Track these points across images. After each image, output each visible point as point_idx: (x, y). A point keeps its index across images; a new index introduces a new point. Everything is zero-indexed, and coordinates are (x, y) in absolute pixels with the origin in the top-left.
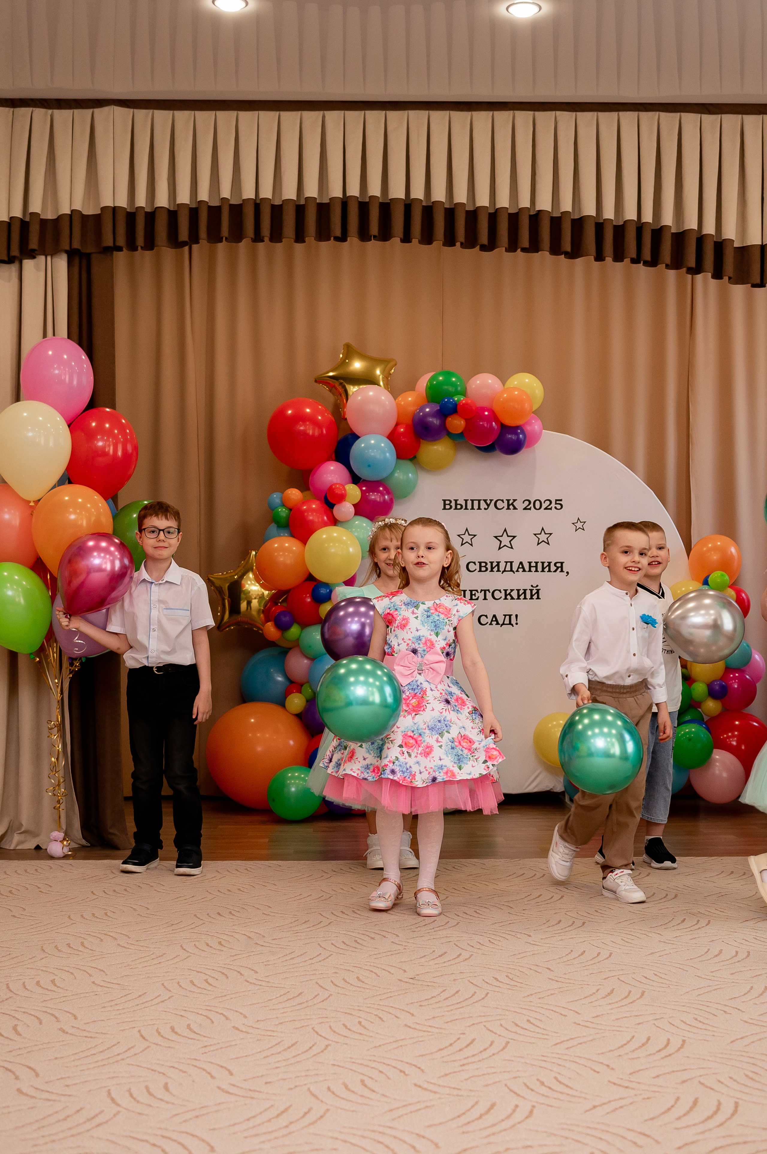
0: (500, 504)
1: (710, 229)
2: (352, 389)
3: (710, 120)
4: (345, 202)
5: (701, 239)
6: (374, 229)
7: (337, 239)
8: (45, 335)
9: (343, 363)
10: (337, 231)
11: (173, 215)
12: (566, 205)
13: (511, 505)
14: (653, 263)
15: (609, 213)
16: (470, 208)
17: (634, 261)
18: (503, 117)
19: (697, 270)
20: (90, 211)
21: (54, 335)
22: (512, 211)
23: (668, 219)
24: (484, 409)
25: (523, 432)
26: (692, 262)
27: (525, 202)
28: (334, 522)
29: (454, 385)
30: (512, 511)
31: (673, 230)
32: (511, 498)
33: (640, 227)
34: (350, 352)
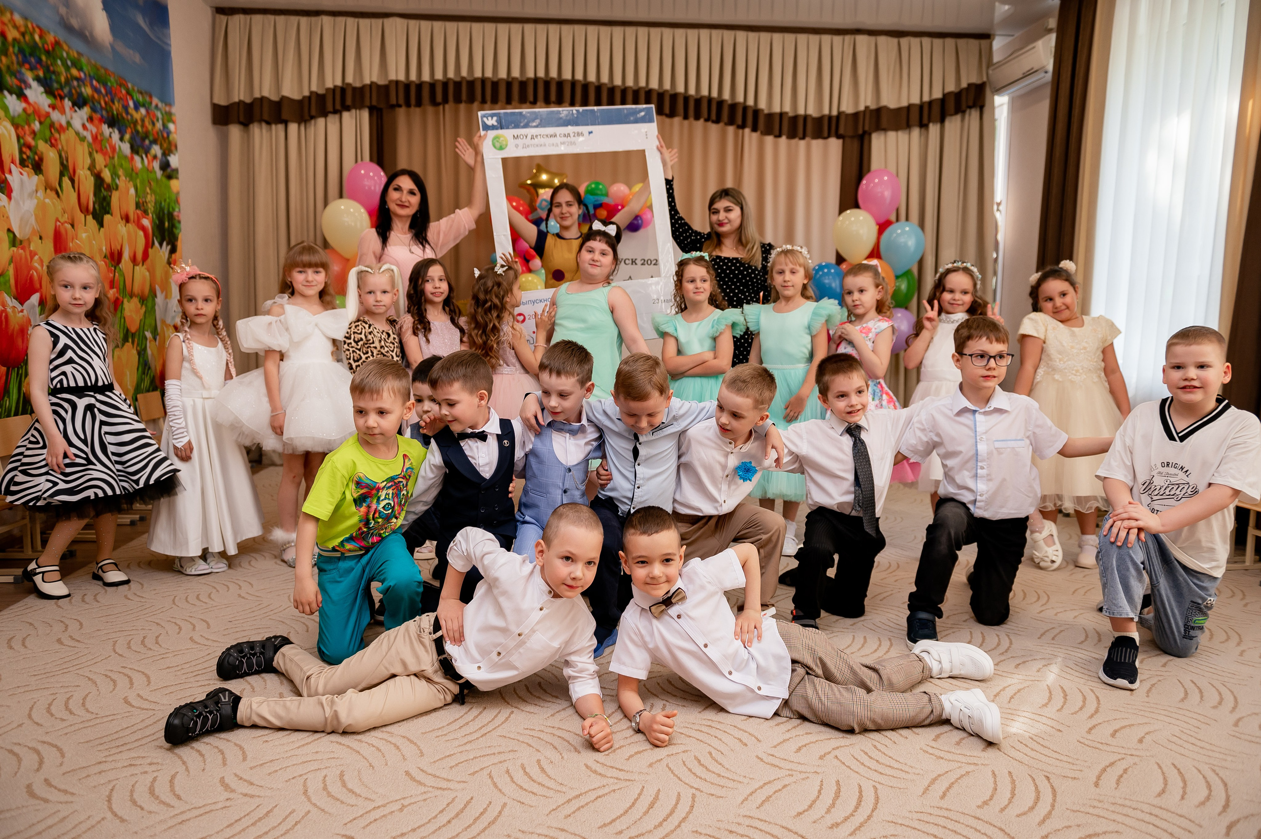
0: (627, 262)
1: (750, 102)
2: (541, 191)
3: (752, 35)
4: (536, 80)
5: (745, 108)
6: (553, 97)
7: (531, 103)
8: (356, 161)
9: (536, 176)
10: (531, 98)
11: (432, 85)
12: (667, 86)
13: (634, 262)
14: (717, 121)
15: (692, 91)
16: (610, 86)
17: (707, 120)
18: (630, 30)
19: (742, 126)
20: (382, 82)
21: (362, 160)
22: (635, 88)
23: (726, 96)
24: (617, 205)
25: (641, 219)
26: (739, 122)
27: (642, 83)
28: (530, 271)
29: (601, 190)
30: (634, 266)
31: (730, 102)
32: (634, 258)
33: (710, 100)
34: (540, 169)
